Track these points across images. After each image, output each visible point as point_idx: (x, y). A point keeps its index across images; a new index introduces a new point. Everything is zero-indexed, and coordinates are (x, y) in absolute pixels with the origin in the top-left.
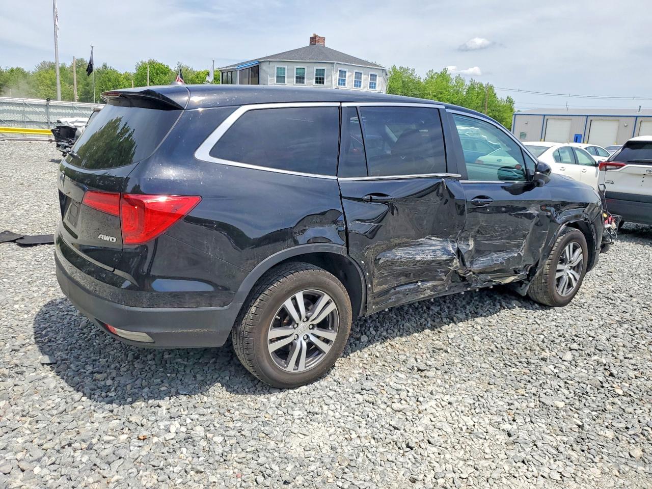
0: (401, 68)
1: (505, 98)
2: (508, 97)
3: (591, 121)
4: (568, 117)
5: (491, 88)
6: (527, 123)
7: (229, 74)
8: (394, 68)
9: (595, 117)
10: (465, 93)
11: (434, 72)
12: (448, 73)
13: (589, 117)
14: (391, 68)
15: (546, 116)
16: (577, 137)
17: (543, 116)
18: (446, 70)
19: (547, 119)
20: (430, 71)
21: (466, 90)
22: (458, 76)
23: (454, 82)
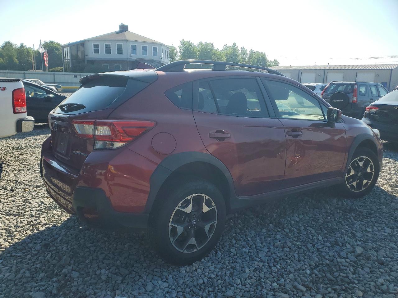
0: (206, 43)
1: (273, 61)
2: (275, 60)
5: (264, 54)
7: (66, 48)
8: (201, 43)
9: (304, 71)
10: (247, 58)
11: (228, 46)
13: (300, 71)
14: (199, 44)
18: (235, 44)
20: (225, 45)
21: (247, 57)
22: (242, 48)
23: (240, 52)
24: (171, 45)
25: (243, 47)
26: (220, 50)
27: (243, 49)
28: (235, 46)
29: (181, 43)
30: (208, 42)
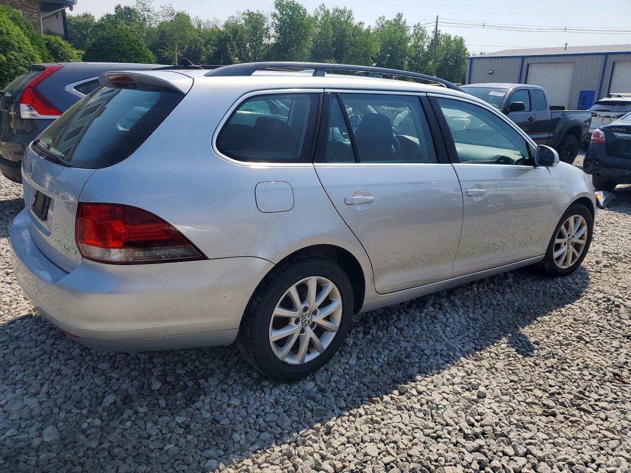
3: (614, 63)
4: (569, 59)
6: (492, 73)
8: (322, 7)
9: (623, 56)
10: (425, 47)
11: (386, 19)
12: (403, 19)
13: (609, 57)
14: (318, 9)
15: (525, 59)
16: (584, 98)
17: (520, 60)
18: (400, 15)
19: (528, 65)
20: (380, 18)
21: (427, 44)
22: (417, 24)
23: (411, 32)
24: (255, 12)
25: (419, 24)
26: (365, 27)
27: (418, 27)
28: (400, 20)
29: (276, 7)
30: (341, 8)
